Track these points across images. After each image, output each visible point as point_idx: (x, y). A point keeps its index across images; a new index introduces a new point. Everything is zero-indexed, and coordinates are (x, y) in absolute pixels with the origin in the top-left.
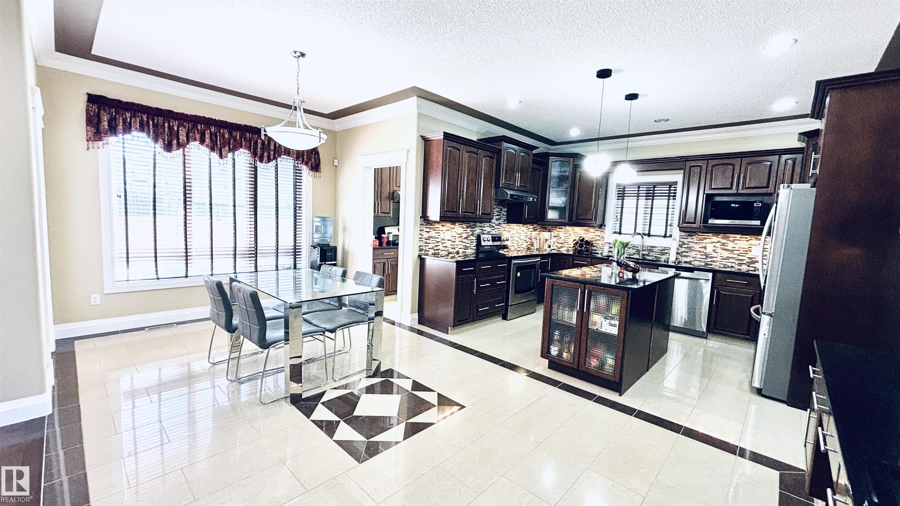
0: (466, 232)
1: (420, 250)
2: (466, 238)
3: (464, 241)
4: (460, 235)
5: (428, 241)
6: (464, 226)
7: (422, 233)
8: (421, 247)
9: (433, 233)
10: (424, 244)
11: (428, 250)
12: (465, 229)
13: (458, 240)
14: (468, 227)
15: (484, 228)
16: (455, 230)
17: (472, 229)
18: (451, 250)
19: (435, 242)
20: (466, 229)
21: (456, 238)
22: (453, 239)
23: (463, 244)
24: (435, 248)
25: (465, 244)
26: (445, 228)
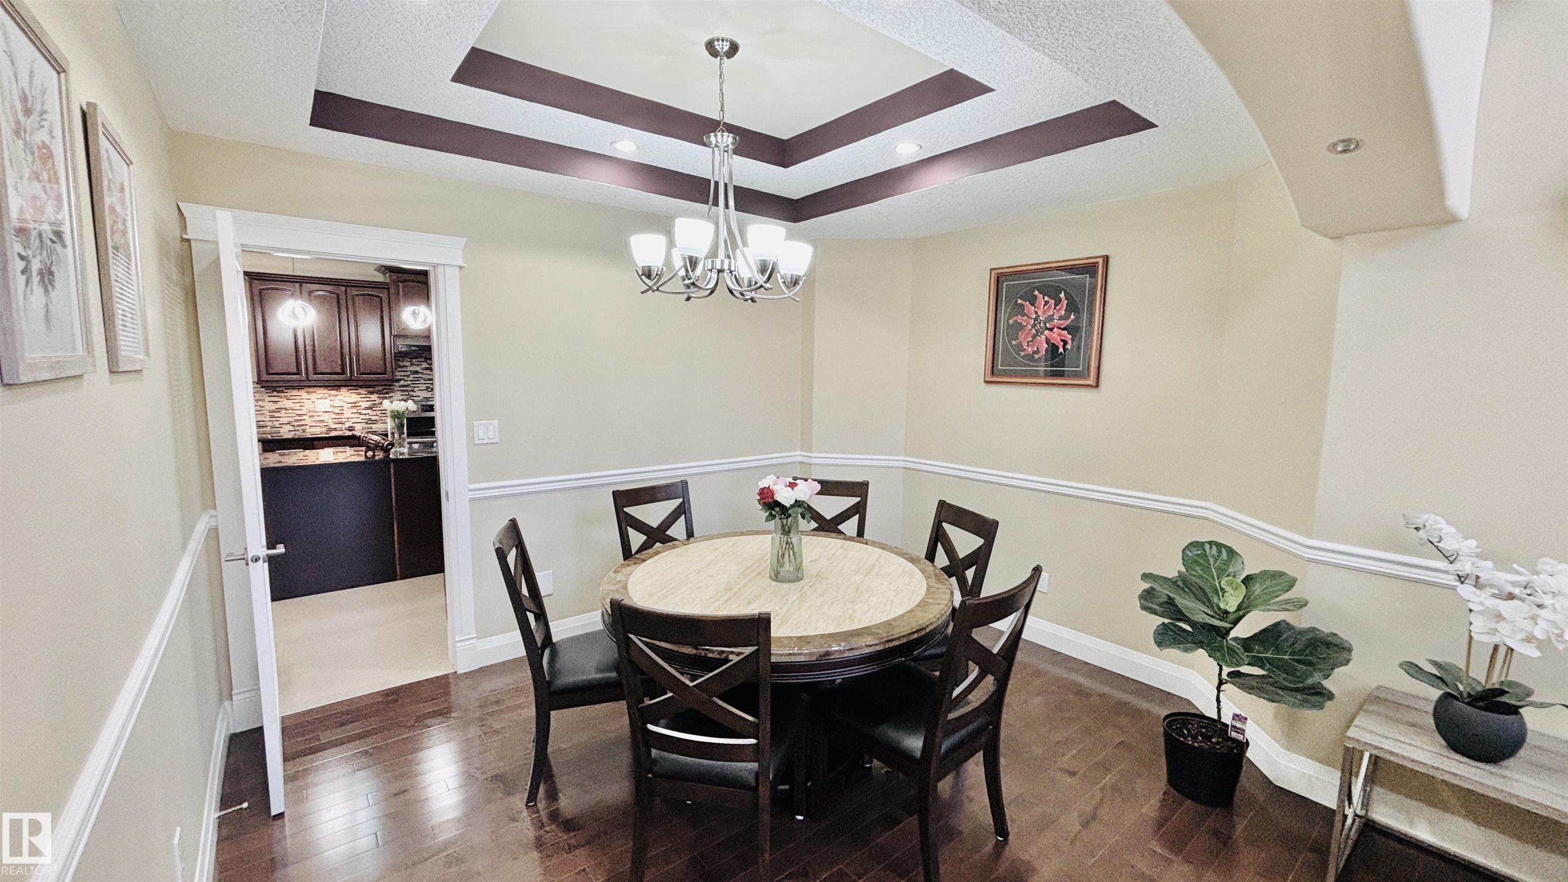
0: (368, 399)
1: (259, 427)
2: (366, 409)
3: (364, 412)
4: (353, 405)
5: (276, 415)
6: (362, 391)
7: (260, 403)
8: (261, 423)
9: (288, 404)
10: (268, 419)
11: (277, 425)
12: (364, 396)
13: (348, 413)
14: (372, 393)
15: (411, 393)
16: (339, 397)
17: (381, 396)
18: (334, 426)
19: (294, 415)
20: (368, 396)
21: (345, 409)
22: (337, 411)
23: (363, 417)
24: (295, 424)
25: (367, 417)
26: (313, 396)
